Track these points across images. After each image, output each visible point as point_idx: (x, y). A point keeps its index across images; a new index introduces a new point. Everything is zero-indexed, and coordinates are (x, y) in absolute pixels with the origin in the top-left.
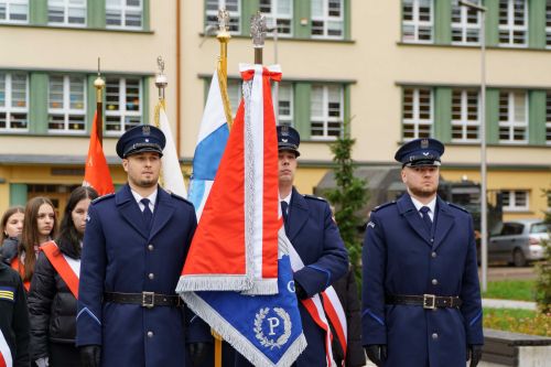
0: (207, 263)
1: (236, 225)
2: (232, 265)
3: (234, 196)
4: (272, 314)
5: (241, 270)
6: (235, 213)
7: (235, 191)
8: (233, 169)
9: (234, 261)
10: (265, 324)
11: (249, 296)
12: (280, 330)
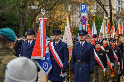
0: (34, 54)
1: (39, 48)
2: (39, 55)
3: (39, 43)
4: (45, 64)
5: (40, 56)
6: (39, 45)
7: (39, 41)
8: (38, 37)
9: (39, 54)
10: (44, 65)
11: (42, 60)
12: (46, 66)
